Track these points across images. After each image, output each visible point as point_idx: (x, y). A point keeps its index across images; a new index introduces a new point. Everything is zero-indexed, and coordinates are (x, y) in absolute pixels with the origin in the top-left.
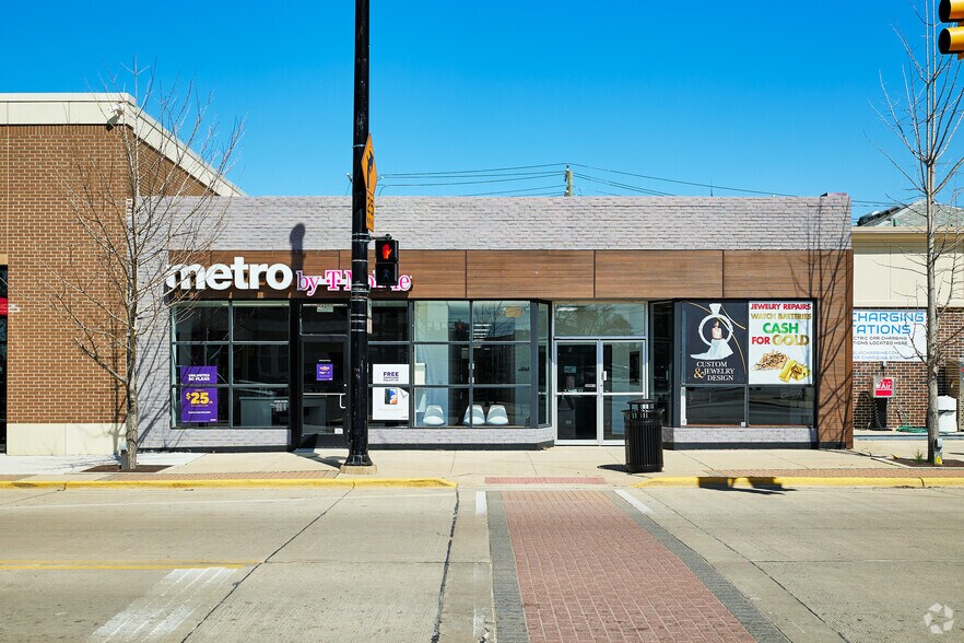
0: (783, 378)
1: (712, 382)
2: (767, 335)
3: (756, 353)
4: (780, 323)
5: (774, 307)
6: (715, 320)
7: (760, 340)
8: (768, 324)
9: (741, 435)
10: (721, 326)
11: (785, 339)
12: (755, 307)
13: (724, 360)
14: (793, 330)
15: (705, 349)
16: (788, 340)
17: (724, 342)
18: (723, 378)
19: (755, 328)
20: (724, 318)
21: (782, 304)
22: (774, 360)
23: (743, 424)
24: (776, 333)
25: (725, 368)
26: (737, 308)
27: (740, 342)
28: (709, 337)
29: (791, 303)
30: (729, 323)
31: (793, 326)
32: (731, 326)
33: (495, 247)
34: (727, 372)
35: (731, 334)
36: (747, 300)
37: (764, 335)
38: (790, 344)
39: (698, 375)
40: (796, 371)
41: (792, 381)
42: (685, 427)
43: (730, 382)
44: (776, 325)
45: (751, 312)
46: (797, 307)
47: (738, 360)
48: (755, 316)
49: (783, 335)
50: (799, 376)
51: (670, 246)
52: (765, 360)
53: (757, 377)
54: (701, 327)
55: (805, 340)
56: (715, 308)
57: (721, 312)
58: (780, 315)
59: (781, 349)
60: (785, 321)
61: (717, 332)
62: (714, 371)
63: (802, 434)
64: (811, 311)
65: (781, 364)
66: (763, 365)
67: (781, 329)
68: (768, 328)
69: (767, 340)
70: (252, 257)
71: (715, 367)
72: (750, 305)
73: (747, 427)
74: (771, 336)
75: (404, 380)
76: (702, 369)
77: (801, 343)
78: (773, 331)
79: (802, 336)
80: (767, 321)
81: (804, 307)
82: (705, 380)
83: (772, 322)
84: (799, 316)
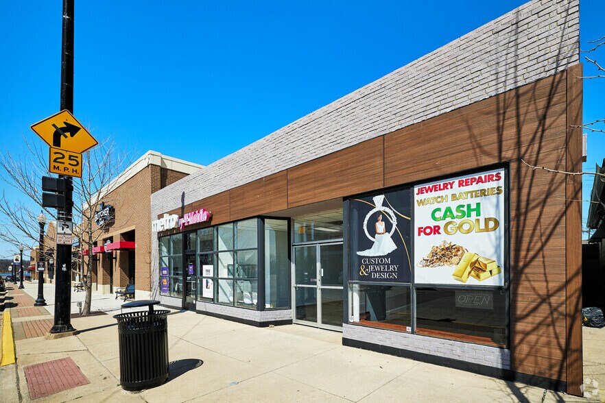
0: (459, 276)
1: (375, 280)
2: (436, 223)
3: (423, 246)
4: (454, 205)
5: (445, 187)
6: (379, 213)
7: (428, 231)
8: (439, 209)
9: (405, 342)
10: (385, 220)
11: (460, 227)
12: (421, 192)
13: (388, 256)
14: (474, 214)
15: (369, 245)
16: (466, 227)
17: (388, 236)
18: (386, 276)
19: (422, 216)
20: (387, 209)
21: (456, 181)
22: (445, 254)
23: (409, 329)
24: (448, 219)
25: (388, 265)
26: (401, 196)
27: (405, 235)
28: (373, 232)
29: (470, 177)
30: (392, 214)
31: (473, 206)
32: (394, 218)
33: (241, 183)
34: (391, 268)
35: (394, 227)
36: (413, 184)
37: (432, 224)
38: (469, 231)
39: (363, 272)
40: (477, 268)
41: (472, 281)
42: (354, 324)
43: (395, 280)
44: (449, 210)
45: (417, 198)
46: (480, 180)
47: (403, 257)
48: (421, 202)
49: (458, 221)
50: (482, 275)
52: (434, 254)
53: (424, 275)
54: (365, 223)
55: (492, 224)
56: (379, 200)
57: (384, 204)
58: (455, 194)
59: (456, 239)
60: (461, 202)
61: (380, 226)
62: (377, 268)
63: (490, 355)
64: (502, 183)
65: (455, 259)
66: (429, 262)
67: (455, 213)
68: (438, 215)
69: (436, 230)
71: (379, 264)
72: (416, 190)
73: (413, 332)
74: (442, 224)
75: (212, 274)
76: (367, 267)
77: (487, 229)
78: (444, 218)
79: (487, 220)
80: (436, 206)
81: (490, 179)
82: (368, 278)
83: (443, 206)
84: (483, 193)
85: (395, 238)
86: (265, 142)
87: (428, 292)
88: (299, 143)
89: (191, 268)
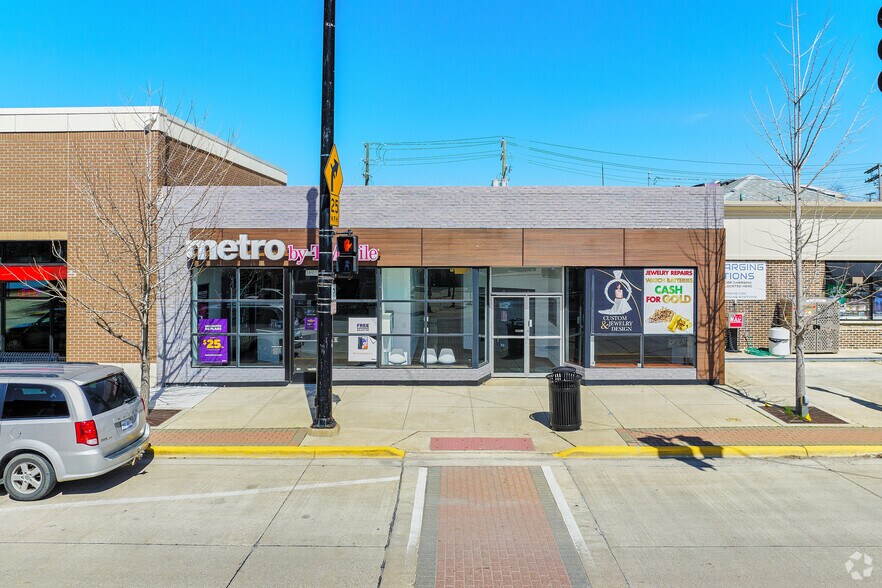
0: (670, 329)
1: (615, 332)
2: (658, 295)
3: (650, 309)
4: (668, 285)
5: (663, 273)
6: (618, 283)
7: (653, 299)
8: (660, 287)
9: (637, 374)
10: (622, 288)
11: (671, 299)
12: (648, 273)
13: (624, 315)
14: (679, 292)
15: (610, 306)
16: (675, 299)
17: (625, 301)
18: (623, 329)
19: (649, 290)
20: (624, 281)
21: (670, 270)
22: (664, 315)
23: (639, 365)
24: (665, 294)
25: (625, 322)
26: (635, 273)
27: (637, 299)
28: (613, 296)
29: (677, 270)
31: (679, 288)
32: (630, 289)
33: (444, 226)
34: (627, 324)
35: (630, 294)
36: (643, 268)
37: (656, 295)
38: (676, 302)
39: (604, 326)
40: (680, 324)
41: (678, 332)
42: (593, 367)
43: (630, 332)
44: (665, 288)
45: (646, 277)
46: (682, 273)
47: (635, 316)
48: (649, 280)
49: (670, 295)
50: (683, 328)
51: (582, 226)
52: (657, 314)
53: (650, 328)
55: (688, 299)
56: (618, 274)
58: (669, 279)
59: (669, 306)
60: (672, 284)
61: (619, 293)
62: (616, 324)
64: (692, 277)
65: (668, 318)
66: (653, 320)
67: (669, 291)
68: (659, 290)
69: (657, 299)
70: (253, 234)
71: (617, 321)
72: (645, 271)
73: (642, 367)
74: (661, 296)
75: (373, 330)
76: (607, 322)
77: (685, 302)
78: (663, 292)
79: (686, 296)
80: (658, 284)
81: (687, 273)
82: (609, 331)
83: (662, 285)
84: (683, 280)
85: (630, 302)
87: (651, 339)
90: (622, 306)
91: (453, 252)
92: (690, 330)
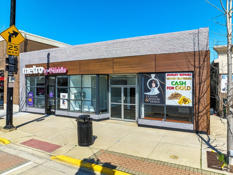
0: (180, 103)
1: (152, 103)
3: (169, 93)
4: (178, 81)
5: (176, 75)
6: (153, 80)
7: (170, 88)
8: (174, 82)
9: (162, 124)
10: (155, 82)
11: (180, 88)
12: (168, 75)
13: (156, 95)
14: (184, 84)
15: (149, 91)
16: (182, 88)
17: (156, 89)
18: (156, 102)
19: (168, 83)
20: (156, 79)
21: (179, 74)
22: (175, 96)
23: (164, 120)
24: (177, 85)
25: (156, 98)
26: (161, 76)
27: (162, 88)
28: (151, 86)
29: (183, 73)
30: (158, 81)
31: (184, 82)
32: (159, 83)
33: (87, 59)
34: (157, 99)
35: (159, 85)
37: (172, 86)
38: (183, 90)
39: (147, 100)
40: (185, 101)
41: (183, 105)
42: (143, 119)
43: (159, 103)
44: (177, 82)
45: (167, 77)
46: (186, 75)
47: (162, 96)
48: (168, 79)
49: (179, 86)
50: (186, 103)
52: (172, 95)
53: (169, 102)
54: (148, 83)
55: (189, 88)
56: (153, 76)
57: (155, 77)
58: (179, 78)
59: (179, 92)
60: (180, 80)
61: (154, 85)
64: (191, 77)
65: (178, 98)
66: (170, 98)
67: (179, 84)
68: (173, 83)
69: (173, 88)
71: (153, 98)
72: (166, 74)
73: (165, 121)
76: (148, 98)
77: (187, 89)
78: (175, 85)
79: (188, 87)
80: (173, 80)
81: (188, 75)
82: (149, 102)
84: (186, 79)
86: (101, 44)
87: (170, 108)
88: (119, 48)
89: (51, 94)
90: (155, 91)
91: (90, 69)
92: (191, 105)
